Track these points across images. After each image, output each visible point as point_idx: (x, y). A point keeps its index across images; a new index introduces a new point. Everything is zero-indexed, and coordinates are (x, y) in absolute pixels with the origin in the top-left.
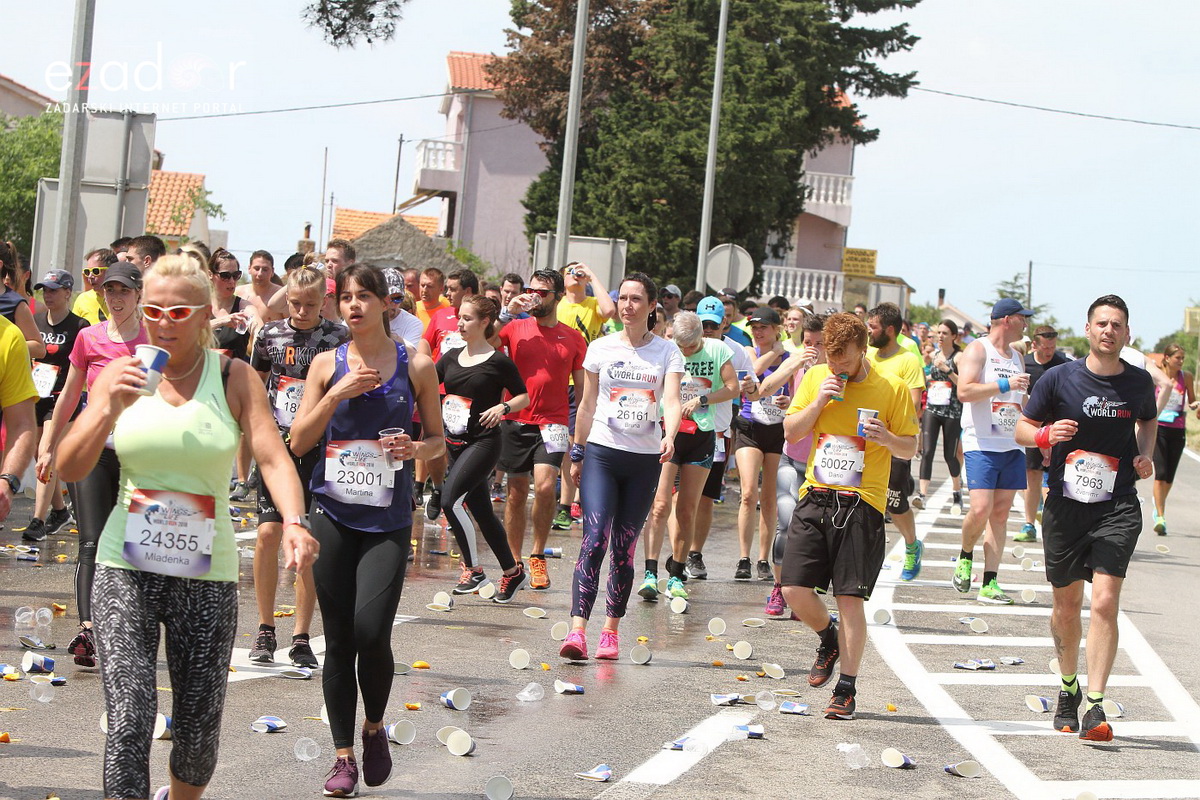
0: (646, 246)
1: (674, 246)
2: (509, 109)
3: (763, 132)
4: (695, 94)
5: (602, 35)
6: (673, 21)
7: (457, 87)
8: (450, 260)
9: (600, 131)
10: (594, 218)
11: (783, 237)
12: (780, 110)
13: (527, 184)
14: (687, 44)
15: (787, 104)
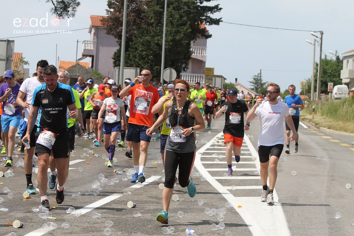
1: (155, 69)
2: (108, 32)
3: (179, 36)
4: (160, 26)
5: (133, 10)
6: (153, 6)
7: (93, 25)
8: (92, 75)
9: (133, 37)
11: (186, 65)
12: (183, 30)
13: (114, 53)
14: (157, 12)
15: (185, 28)
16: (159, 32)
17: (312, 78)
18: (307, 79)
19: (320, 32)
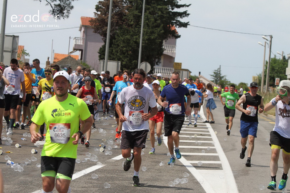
0: (126, 62)
1: (133, 62)
2: (95, 31)
3: (153, 36)
5: (116, 14)
6: (133, 10)
7: (83, 25)
9: (116, 36)
10: (114, 56)
11: (158, 60)
12: (157, 31)
13: (99, 48)
14: (136, 16)
15: (159, 29)
16: (137, 32)
17: (262, 73)
18: (258, 74)
19: (270, 36)
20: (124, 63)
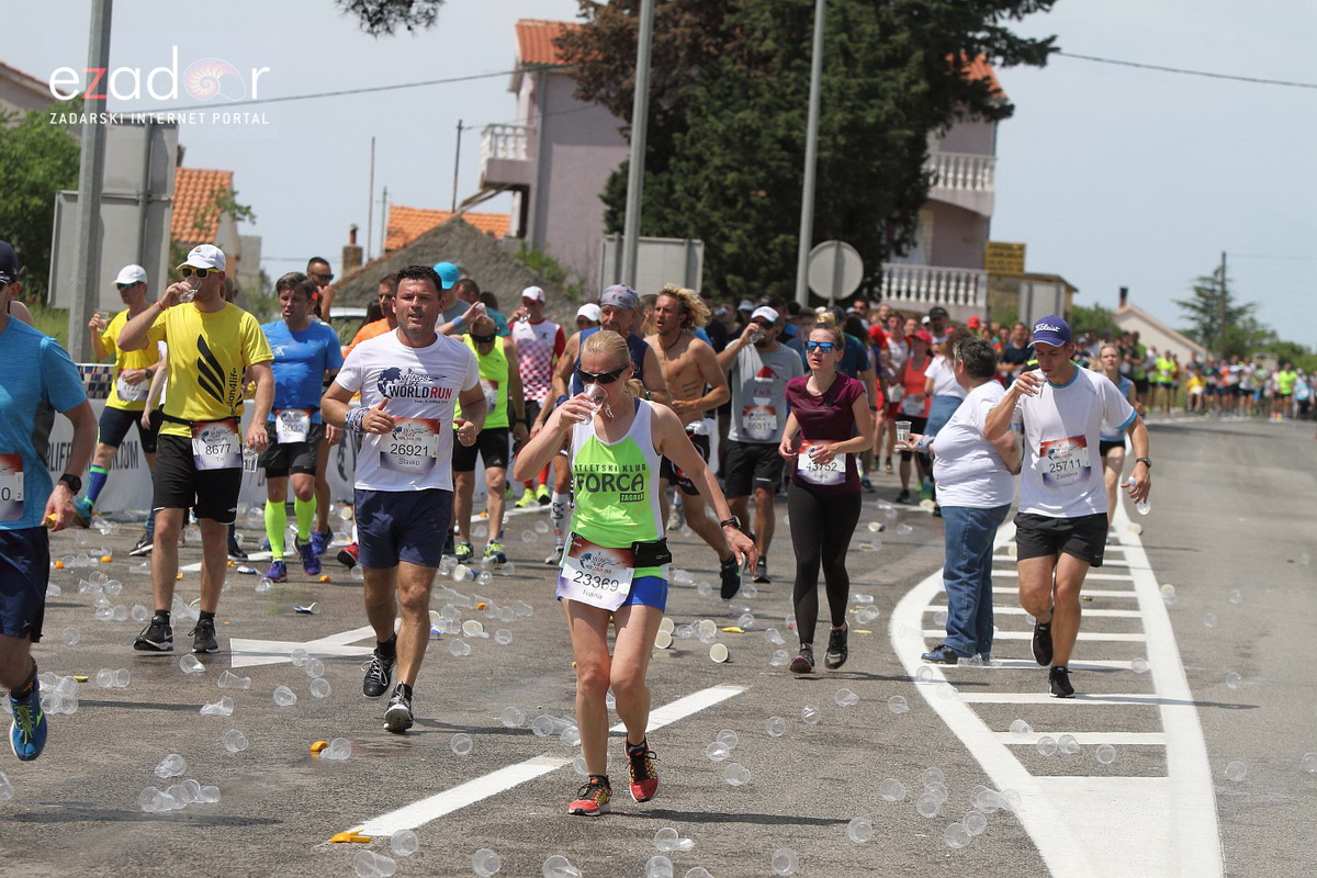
0: (743, 246)
1: (775, 245)
2: (584, 90)
3: (876, 111)
4: (796, 68)
7: (528, 60)
8: (518, 266)
9: (689, 113)
11: (907, 231)
12: (895, 85)
13: (607, 175)
14: (787, 10)
15: (903, 77)
16: (793, 94)
20: (730, 248)
